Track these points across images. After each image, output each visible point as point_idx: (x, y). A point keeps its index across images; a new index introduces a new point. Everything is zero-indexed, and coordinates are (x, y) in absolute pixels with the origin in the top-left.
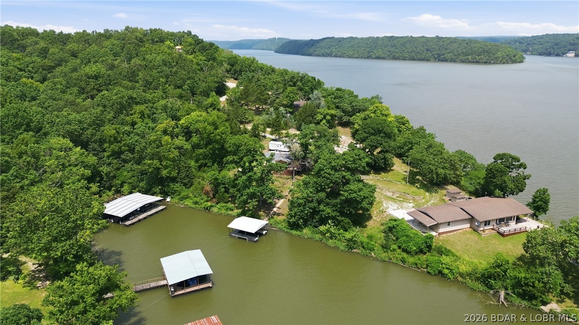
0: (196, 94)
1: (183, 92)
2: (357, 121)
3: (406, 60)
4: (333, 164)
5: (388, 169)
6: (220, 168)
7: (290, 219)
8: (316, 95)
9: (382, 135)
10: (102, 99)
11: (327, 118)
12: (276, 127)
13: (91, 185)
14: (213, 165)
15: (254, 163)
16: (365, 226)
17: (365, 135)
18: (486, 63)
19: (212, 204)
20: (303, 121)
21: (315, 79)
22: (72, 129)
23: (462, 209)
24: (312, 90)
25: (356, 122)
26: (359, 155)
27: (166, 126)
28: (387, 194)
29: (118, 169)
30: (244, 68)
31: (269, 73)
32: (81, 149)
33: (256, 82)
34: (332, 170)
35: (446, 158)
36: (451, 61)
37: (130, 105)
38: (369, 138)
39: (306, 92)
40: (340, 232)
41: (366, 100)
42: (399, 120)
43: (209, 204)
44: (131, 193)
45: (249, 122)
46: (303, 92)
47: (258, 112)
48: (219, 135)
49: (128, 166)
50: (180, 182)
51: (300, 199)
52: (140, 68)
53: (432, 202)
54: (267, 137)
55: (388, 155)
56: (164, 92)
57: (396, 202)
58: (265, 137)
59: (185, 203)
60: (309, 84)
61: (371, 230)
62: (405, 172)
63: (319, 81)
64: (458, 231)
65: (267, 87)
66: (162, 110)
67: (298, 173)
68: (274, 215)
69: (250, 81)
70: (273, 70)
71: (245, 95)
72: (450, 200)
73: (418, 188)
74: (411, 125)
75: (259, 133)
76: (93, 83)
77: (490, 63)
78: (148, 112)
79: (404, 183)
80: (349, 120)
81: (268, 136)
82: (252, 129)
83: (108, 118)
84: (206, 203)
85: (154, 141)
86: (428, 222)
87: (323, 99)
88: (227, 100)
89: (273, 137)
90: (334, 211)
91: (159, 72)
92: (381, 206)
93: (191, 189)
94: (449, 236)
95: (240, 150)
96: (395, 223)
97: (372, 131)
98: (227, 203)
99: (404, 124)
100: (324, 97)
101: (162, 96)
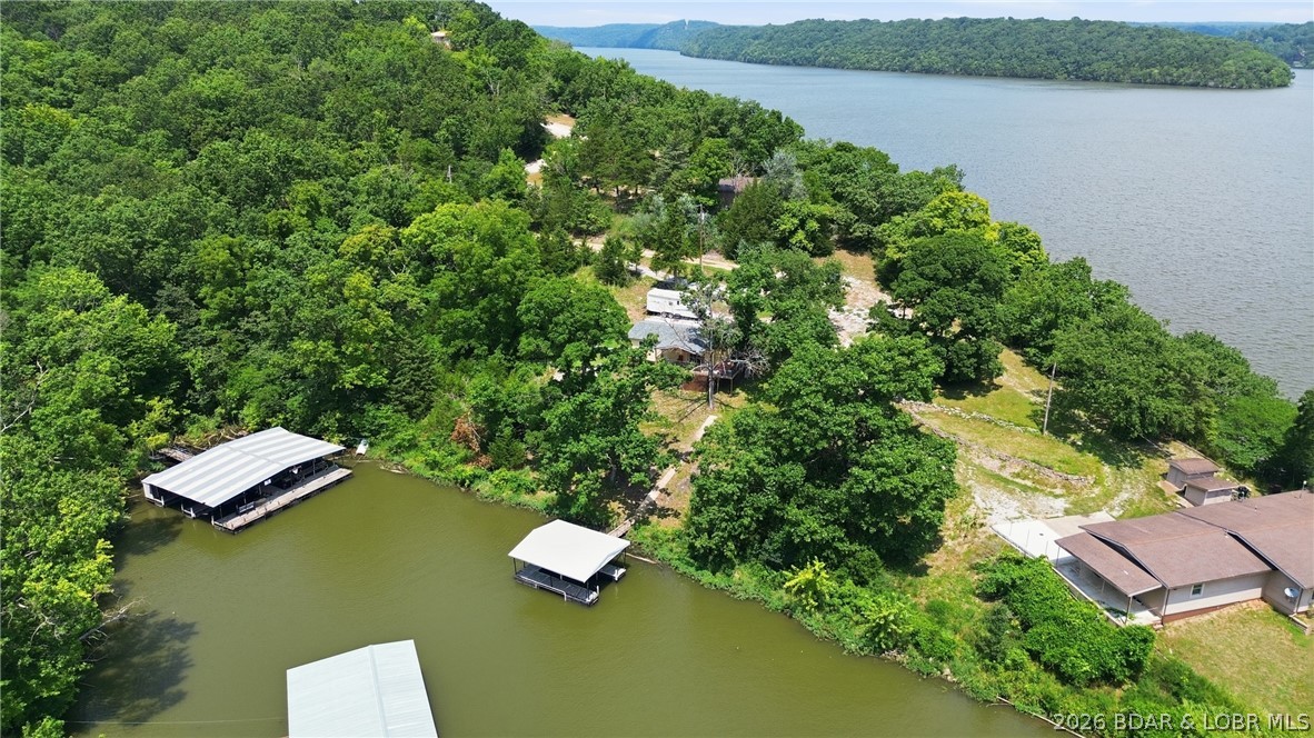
0: (466, 153)
1: (434, 148)
2: (895, 238)
3: (996, 76)
4: (832, 381)
5: (986, 382)
6: (509, 361)
7: (695, 538)
8: (782, 160)
9: (973, 285)
10: (211, 160)
11: (807, 227)
12: (670, 247)
13: (151, 403)
14: (491, 353)
15: (598, 362)
16: (922, 571)
17: (923, 284)
18: (1195, 85)
19: (478, 472)
20: (743, 234)
21: (779, 118)
22: (109, 245)
23: (1236, 537)
24: (770, 148)
25: (891, 240)
26: (912, 353)
27: (365, 241)
28: (984, 462)
29: (234, 357)
30: (595, 87)
31: (657, 101)
32: (130, 302)
33: (622, 123)
34: (826, 399)
35: (1174, 365)
36: (1107, 80)
37: (286, 180)
38: (934, 293)
39: (752, 153)
40: (844, 589)
41: (920, 180)
42: (1013, 238)
43: (469, 469)
44: (263, 426)
45: (600, 232)
46: (744, 151)
47: (625, 205)
48: (507, 272)
49: (257, 351)
50: (397, 399)
51: (726, 480)
52: (332, 82)
53: (1124, 496)
54: (643, 276)
55: (989, 344)
56: (384, 147)
57: (1011, 492)
58: (637, 274)
59: (407, 463)
60: (763, 131)
61: (939, 583)
62: (1033, 392)
63: (789, 123)
64: (1225, 611)
65: (651, 137)
66: (368, 194)
67: (724, 385)
68: (652, 513)
69: (607, 120)
70: (668, 92)
71: (592, 156)
72: (1182, 493)
73: (1080, 449)
74: (1044, 250)
75: (621, 264)
76: (211, 120)
77: (1206, 86)
78: (330, 200)
79: (1033, 429)
80: (869, 233)
81: (646, 271)
82: (605, 252)
83: (212, 213)
84: (460, 467)
85: (323, 286)
86: (1131, 581)
87: (799, 173)
88: (544, 170)
89: (661, 276)
90: (828, 523)
91: (376, 94)
92: (968, 505)
93: (425, 421)
94: (1198, 627)
95: (556, 324)
96: (1016, 573)
97: (944, 273)
98: (518, 467)
99: (1025, 250)
100: (803, 167)
101: (379, 156)
